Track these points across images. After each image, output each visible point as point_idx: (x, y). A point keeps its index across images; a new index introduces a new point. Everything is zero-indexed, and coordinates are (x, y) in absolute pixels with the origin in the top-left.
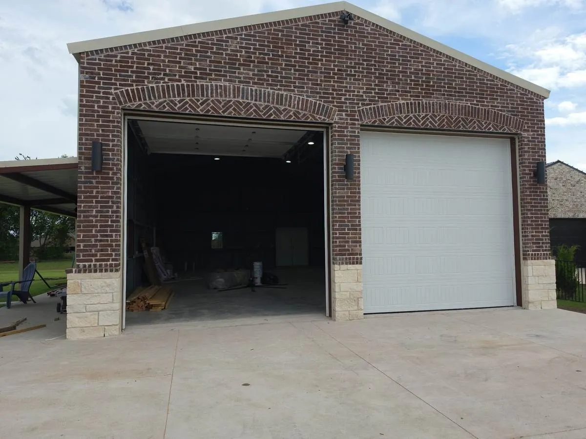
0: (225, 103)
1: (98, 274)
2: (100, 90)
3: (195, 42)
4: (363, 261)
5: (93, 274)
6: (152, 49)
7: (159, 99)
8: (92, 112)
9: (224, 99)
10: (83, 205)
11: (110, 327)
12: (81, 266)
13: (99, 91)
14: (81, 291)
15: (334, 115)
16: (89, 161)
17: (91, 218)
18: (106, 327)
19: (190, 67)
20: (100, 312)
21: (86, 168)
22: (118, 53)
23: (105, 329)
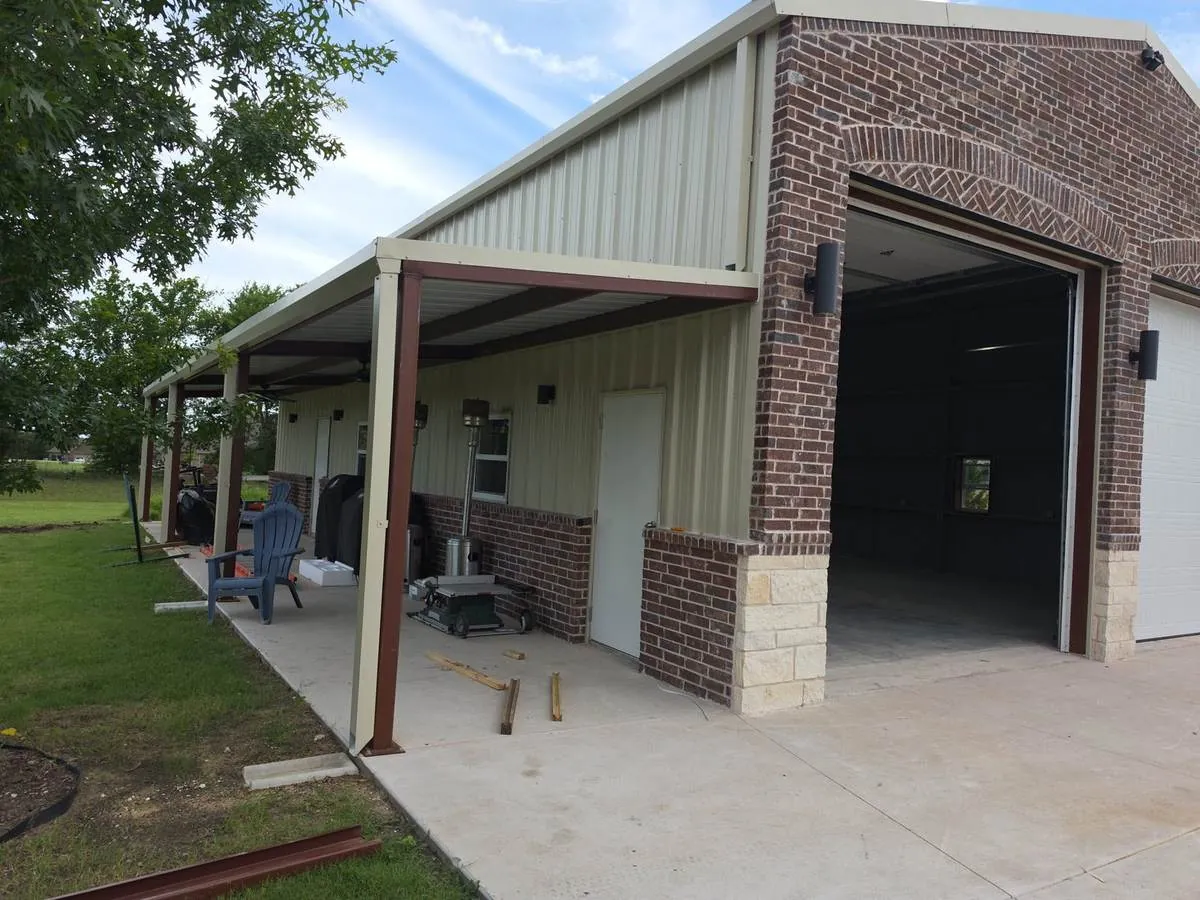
0: (996, 191)
1: (799, 557)
2: (821, 119)
3: (961, 46)
4: (1141, 545)
5: (790, 558)
6: (902, 42)
7: (908, 161)
8: (806, 169)
9: (995, 181)
10: (780, 392)
11: (812, 683)
12: (775, 539)
13: (818, 120)
14: (771, 596)
15: (1124, 248)
16: (795, 288)
17: (791, 426)
18: (806, 683)
19: (953, 99)
20: (798, 648)
21: (791, 304)
22: (852, 36)
23: (804, 686)
